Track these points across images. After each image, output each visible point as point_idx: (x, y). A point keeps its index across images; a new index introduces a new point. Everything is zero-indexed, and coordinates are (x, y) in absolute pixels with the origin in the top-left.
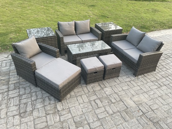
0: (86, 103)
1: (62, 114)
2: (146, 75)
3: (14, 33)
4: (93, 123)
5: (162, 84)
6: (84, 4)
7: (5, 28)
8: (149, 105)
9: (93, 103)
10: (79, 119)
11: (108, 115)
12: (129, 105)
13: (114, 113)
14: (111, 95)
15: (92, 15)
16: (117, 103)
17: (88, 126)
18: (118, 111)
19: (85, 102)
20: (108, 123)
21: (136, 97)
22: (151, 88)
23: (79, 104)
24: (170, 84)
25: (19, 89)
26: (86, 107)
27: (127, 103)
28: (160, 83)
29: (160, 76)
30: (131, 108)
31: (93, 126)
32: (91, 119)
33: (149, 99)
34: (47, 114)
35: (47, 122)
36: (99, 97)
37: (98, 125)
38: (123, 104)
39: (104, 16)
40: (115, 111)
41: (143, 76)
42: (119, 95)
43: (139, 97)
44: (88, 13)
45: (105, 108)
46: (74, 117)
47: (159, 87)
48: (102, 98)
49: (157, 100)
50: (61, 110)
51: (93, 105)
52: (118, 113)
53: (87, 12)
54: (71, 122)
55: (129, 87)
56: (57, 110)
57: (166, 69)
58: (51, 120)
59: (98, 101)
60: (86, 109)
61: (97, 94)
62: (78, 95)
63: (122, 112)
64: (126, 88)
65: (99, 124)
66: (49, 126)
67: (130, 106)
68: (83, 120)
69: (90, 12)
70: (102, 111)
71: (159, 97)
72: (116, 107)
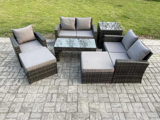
0: (44, 94)
1: (18, 97)
2: (126, 84)
3: (36, 24)
4: (35, 113)
5: (138, 100)
6: (112, 4)
7: (33, 19)
8: (103, 117)
9: (50, 96)
10: (26, 106)
11: (53, 111)
12: (81, 109)
13: (61, 112)
14: (72, 94)
15: (114, 14)
16: (70, 103)
17: (29, 115)
18: (66, 112)
19: (44, 92)
20: (47, 118)
21: (95, 104)
22: (121, 100)
23: (38, 93)
24: (148, 103)
25: (6, 67)
26: (41, 98)
27: (81, 106)
28: (137, 97)
29: (143, 90)
30: (81, 114)
31: (33, 116)
32: (37, 109)
33: (108, 111)
34: (8, 92)
35: (4, 98)
36: (59, 92)
37: (37, 117)
38: (76, 106)
39: (125, 16)
40: (62, 110)
41: (122, 84)
42: (80, 96)
43: (99, 105)
44: (111, 12)
45: (56, 104)
46: (25, 102)
47: (131, 102)
48: (61, 94)
49: (117, 115)
50: (20, 93)
51: (48, 97)
52: (64, 114)
53: (109, 12)
54: (19, 105)
55: (96, 92)
56: (17, 92)
57: (157, 85)
58: (7, 98)
59: (55, 96)
60: (40, 99)
61: (59, 88)
62: (43, 85)
63: (68, 114)
64: (92, 92)
65: (39, 117)
66: (2, 102)
67: (81, 111)
68: (29, 107)
69: (114, 12)
70: (51, 106)
71: (123, 112)
72: (67, 107)
